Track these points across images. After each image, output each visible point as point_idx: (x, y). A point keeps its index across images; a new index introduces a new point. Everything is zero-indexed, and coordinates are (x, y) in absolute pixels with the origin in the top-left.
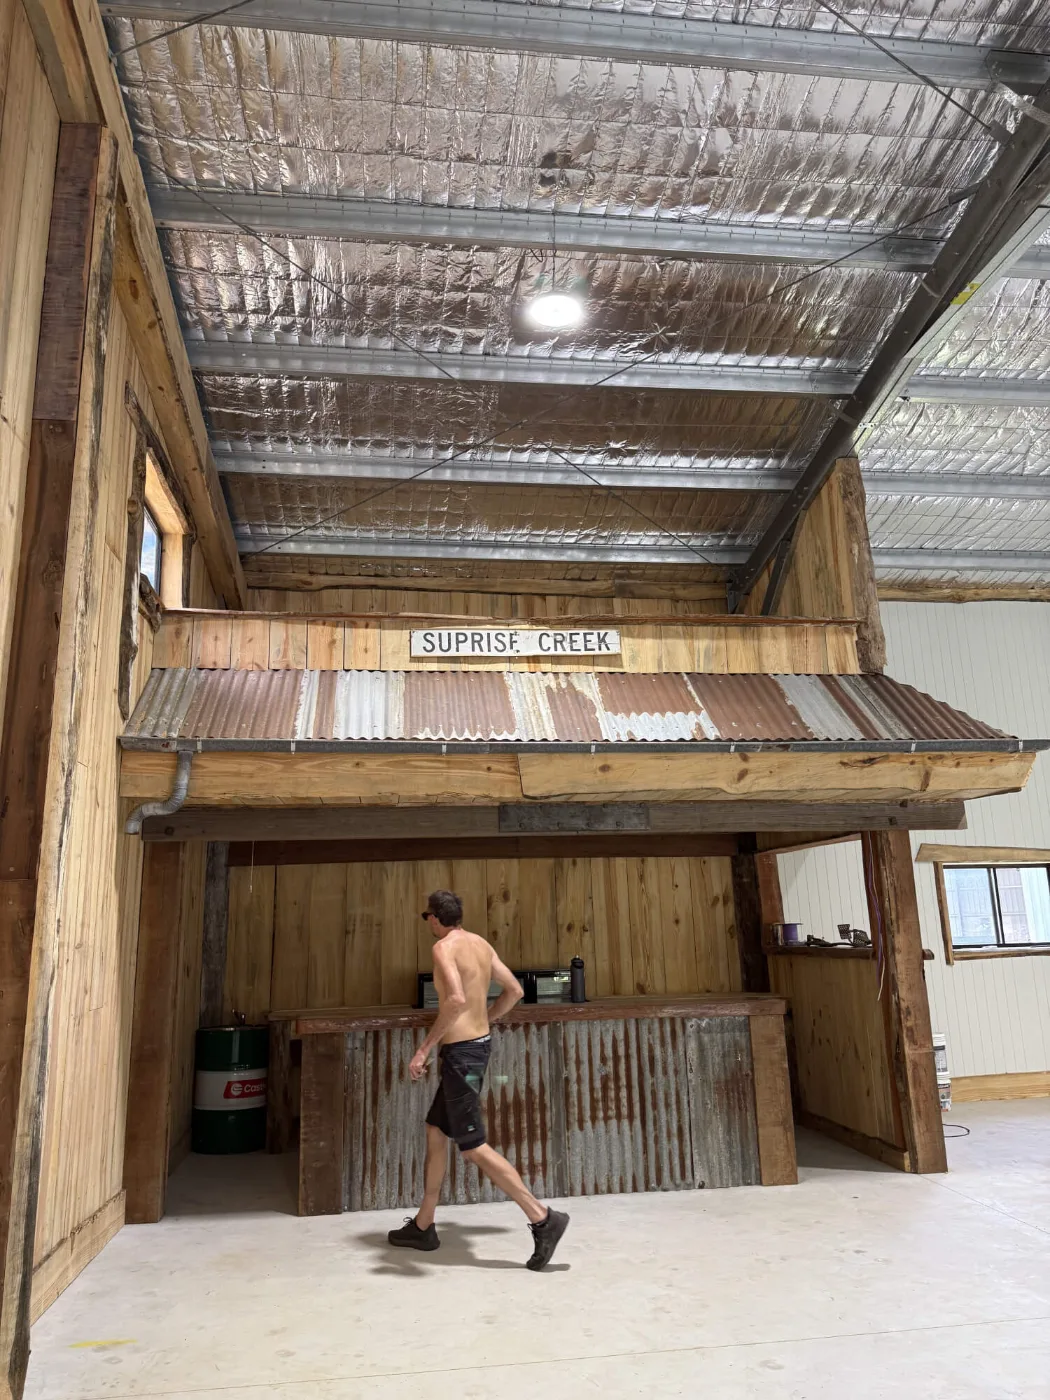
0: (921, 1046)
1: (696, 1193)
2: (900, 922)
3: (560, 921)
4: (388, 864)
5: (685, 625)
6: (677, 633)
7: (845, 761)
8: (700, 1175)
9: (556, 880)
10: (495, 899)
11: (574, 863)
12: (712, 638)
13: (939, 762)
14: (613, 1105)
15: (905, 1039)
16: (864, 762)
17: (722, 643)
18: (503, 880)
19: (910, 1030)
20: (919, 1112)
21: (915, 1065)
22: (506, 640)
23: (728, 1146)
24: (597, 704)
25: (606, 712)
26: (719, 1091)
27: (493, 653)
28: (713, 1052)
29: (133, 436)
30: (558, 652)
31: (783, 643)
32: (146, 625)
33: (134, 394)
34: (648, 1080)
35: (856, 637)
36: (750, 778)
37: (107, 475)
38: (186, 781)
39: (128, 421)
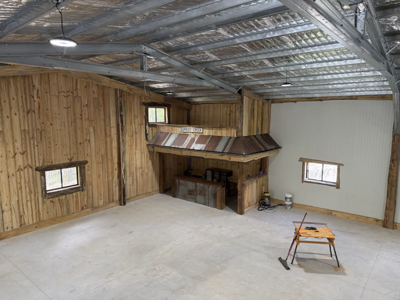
0: (240, 196)
1: (210, 207)
6: (211, 129)
7: (219, 155)
12: (215, 130)
13: (232, 157)
14: (201, 194)
16: (222, 155)
17: (217, 131)
19: (239, 194)
20: (239, 206)
21: (239, 199)
22: (189, 129)
23: (213, 203)
24: (195, 142)
25: (195, 144)
26: (213, 195)
27: (188, 131)
28: (213, 190)
29: (144, 107)
30: (195, 132)
31: (225, 131)
32: (153, 128)
33: (143, 102)
34: (205, 192)
35: (236, 130)
36: (207, 156)
37: (137, 117)
38: (152, 149)
39: (142, 107)
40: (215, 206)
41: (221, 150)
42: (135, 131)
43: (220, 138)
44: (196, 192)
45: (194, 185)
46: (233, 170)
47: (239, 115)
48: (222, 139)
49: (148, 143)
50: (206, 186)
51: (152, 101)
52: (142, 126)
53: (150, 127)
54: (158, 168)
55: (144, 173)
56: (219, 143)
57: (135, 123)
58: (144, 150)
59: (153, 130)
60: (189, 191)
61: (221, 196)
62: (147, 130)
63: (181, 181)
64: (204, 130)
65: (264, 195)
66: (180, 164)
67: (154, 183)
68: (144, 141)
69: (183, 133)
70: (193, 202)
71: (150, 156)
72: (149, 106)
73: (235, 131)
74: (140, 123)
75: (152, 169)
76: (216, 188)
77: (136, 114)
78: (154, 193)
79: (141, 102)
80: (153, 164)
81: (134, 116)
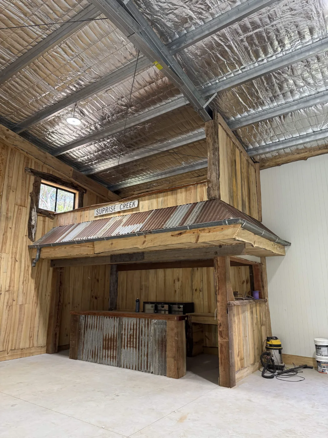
0: (224, 338)
2: (220, 291)
3: (193, 288)
4: (150, 270)
5: (156, 194)
6: (154, 197)
7: (173, 234)
8: (152, 369)
9: (192, 275)
10: (176, 280)
11: (198, 269)
12: (163, 197)
13: (203, 232)
14: (132, 343)
15: (219, 335)
16: (178, 234)
17: (166, 198)
18: (178, 275)
19: (221, 332)
20: (222, 363)
21: (222, 345)
22: (113, 208)
23: (159, 362)
24: (122, 224)
25: (121, 226)
26: (158, 343)
27: (110, 212)
28: (157, 331)
29: (33, 178)
30: (124, 209)
31: (184, 194)
32: (47, 218)
33: (31, 169)
34: (141, 338)
35: (207, 187)
36: (146, 243)
37: (15, 191)
38: (38, 254)
39: (28, 176)
40: (163, 372)
41: (175, 225)
42: (7, 214)
43: (173, 210)
44: (120, 339)
45: (117, 324)
46: (196, 301)
47: (212, 156)
48: (177, 210)
49: (32, 244)
50: (143, 322)
51: (51, 173)
52: (24, 209)
53: (39, 214)
54: (48, 298)
55: (14, 303)
56: (171, 216)
57: (7, 199)
58: (21, 255)
59: (46, 223)
60: (105, 340)
61: (177, 342)
62: (33, 218)
63: (91, 320)
64: (141, 203)
65: (270, 343)
66: (96, 298)
67: (36, 329)
68: (23, 237)
69: (101, 218)
70: (113, 365)
71: (32, 269)
72: (43, 178)
73: (205, 189)
74: (19, 202)
75: (35, 298)
76: (166, 324)
77: (13, 184)
78: (33, 350)
79: (27, 167)
80: (37, 288)
81: (9, 187)
